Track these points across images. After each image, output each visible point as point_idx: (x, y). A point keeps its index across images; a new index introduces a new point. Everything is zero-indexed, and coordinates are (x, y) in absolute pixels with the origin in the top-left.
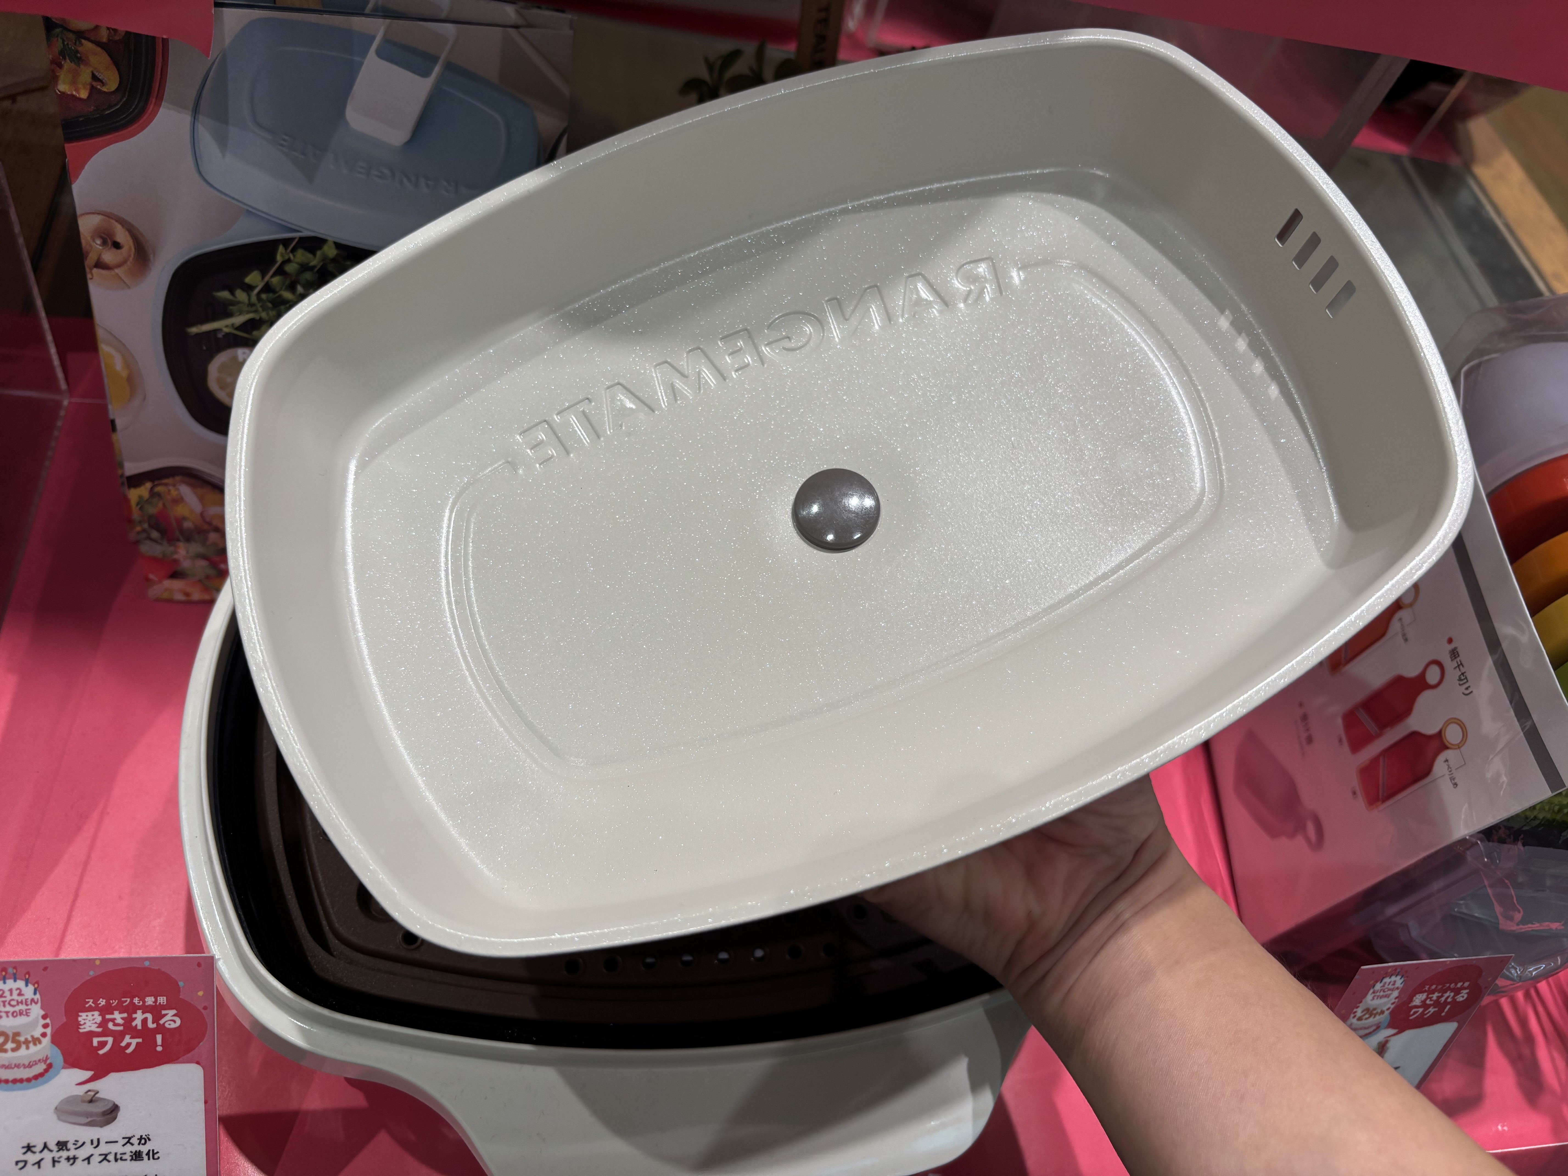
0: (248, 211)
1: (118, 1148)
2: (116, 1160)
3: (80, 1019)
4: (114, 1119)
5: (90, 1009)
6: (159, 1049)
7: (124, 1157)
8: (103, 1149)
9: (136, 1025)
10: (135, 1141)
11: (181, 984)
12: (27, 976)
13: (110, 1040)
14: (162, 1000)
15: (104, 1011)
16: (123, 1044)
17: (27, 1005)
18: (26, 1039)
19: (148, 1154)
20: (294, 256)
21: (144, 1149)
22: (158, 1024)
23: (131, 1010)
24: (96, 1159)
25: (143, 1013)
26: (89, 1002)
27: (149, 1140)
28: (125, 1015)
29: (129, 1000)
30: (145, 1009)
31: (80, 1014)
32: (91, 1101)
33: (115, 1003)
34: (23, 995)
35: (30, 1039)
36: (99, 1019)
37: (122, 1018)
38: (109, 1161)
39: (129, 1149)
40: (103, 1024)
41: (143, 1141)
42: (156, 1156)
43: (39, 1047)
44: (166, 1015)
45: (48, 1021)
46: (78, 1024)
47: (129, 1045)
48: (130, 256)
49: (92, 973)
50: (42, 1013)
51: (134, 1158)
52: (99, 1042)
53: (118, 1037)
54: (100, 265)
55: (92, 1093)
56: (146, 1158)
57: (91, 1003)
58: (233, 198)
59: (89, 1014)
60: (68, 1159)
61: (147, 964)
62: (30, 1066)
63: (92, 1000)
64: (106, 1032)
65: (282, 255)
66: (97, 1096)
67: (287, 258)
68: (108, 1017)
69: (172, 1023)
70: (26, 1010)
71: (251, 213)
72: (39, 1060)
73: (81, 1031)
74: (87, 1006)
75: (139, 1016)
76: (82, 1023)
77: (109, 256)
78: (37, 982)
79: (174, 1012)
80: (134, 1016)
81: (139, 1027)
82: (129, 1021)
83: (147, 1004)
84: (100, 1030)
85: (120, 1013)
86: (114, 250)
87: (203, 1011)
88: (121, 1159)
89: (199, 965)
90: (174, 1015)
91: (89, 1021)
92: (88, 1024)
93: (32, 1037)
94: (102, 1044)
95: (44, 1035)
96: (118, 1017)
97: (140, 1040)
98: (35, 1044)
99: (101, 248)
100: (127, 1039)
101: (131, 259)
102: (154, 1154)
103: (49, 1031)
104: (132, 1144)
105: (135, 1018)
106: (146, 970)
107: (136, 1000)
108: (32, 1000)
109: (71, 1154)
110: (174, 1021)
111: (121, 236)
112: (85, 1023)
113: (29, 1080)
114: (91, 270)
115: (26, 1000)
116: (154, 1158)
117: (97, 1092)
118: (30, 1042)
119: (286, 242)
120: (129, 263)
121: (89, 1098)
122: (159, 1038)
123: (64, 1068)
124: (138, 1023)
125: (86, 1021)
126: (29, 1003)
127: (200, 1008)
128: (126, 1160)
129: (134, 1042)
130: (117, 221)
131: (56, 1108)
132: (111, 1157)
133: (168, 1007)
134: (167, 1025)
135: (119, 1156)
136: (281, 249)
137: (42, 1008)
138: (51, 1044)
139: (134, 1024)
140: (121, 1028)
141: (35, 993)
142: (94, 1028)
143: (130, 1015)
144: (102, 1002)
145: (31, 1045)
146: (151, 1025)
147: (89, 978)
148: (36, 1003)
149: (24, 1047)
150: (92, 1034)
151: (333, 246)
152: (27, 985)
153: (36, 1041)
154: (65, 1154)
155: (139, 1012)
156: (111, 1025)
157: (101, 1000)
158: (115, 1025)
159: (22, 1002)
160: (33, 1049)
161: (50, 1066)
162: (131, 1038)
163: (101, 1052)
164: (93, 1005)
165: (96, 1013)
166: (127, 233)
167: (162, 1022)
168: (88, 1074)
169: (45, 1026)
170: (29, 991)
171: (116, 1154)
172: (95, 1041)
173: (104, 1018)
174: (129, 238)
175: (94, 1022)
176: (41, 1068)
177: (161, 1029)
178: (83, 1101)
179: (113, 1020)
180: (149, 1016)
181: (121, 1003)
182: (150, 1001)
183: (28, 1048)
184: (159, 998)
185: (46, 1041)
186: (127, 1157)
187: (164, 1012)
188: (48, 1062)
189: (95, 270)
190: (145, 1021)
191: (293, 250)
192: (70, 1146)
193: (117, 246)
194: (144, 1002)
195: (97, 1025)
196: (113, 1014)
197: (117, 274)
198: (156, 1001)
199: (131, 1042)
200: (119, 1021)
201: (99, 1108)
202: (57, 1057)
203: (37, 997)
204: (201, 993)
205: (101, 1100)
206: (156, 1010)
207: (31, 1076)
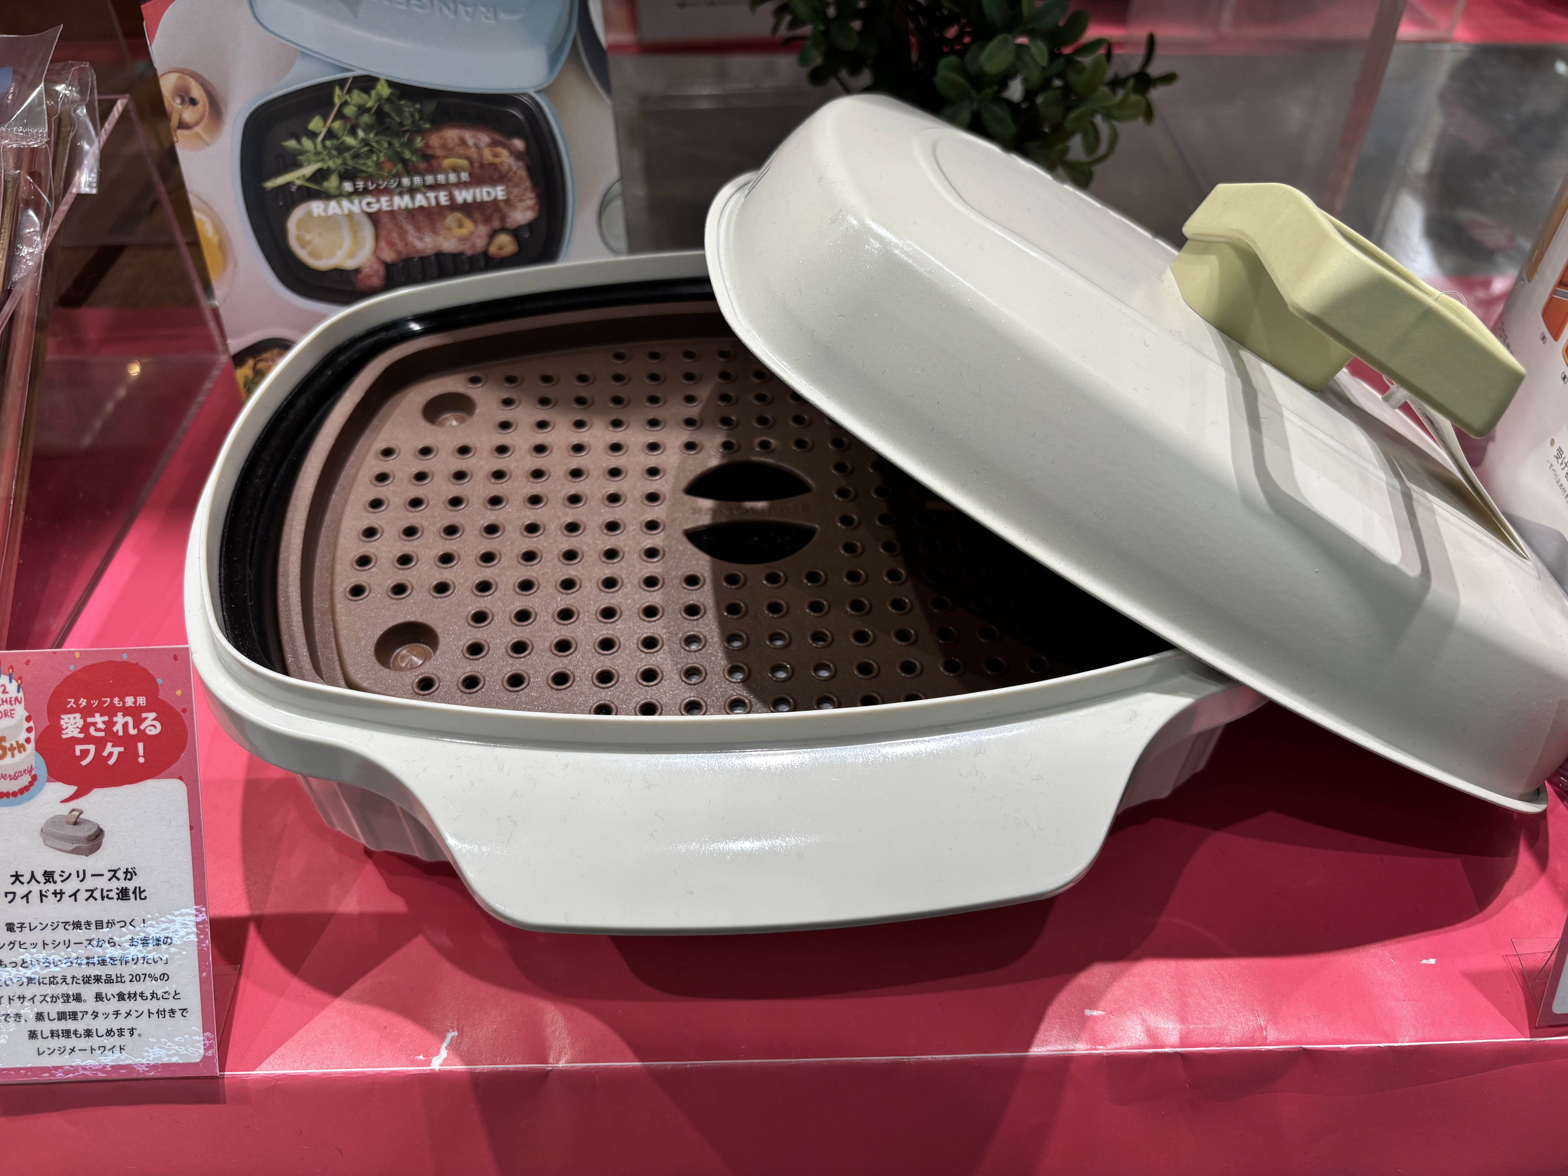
0: (302, 52)
1: (103, 883)
2: (103, 898)
3: (62, 722)
4: (99, 846)
5: (71, 711)
6: (141, 760)
7: (111, 895)
8: (90, 883)
9: (117, 731)
10: (120, 874)
11: (159, 681)
12: (11, 670)
13: (92, 748)
14: (142, 701)
15: (86, 713)
16: (105, 754)
17: (11, 704)
18: (11, 745)
19: (134, 892)
20: (351, 97)
21: (130, 885)
22: (139, 730)
23: (111, 712)
24: (83, 895)
25: (124, 716)
26: (70, 702)
27: (136, 874)
28: (106, 718)
29: (109, 700)
30: (127, 711)
31: (63, 716)
32: (76, 823)
33: (95, 703)
34: (7, 693)
35: (15, 745)
36: (80, 723)
37: (104, 722)
38: (96, 899)
39: (115, 885)
40: (85, 729)
41: (129, 876)
42: (143, 896)
43: (24, 754)
44: (146, 719)
45: (31, 724)
46: (60, 729)
47: (111, 754)
48: (205, 112)
49: (72, 668)
50: (26, 714)
51: (121, 897)
52: (81, 751)
53: (100, 744)
54: (182, 125)
55: (76, 813)
56: (132, 896)
57: (72, 704)
58: (289, 38)
59: (71, 716)
60: (55, 893)
61: (124, 655)
62: (15, 777)
63: (73, 700)
64: (88, 739)
65: (340, 98)
66: (81, 817)
67: (343, 100)
68: (90, 720)
69: (152, 728)
70: (11, 710)
71: (305, 54)
72: (25, 771)
73: (64, 736)
74: (69, 706)
75: (120, 719)
76: (64, 727)
77: (189, 115)
78: (20, 678)
79: (153, 715)
80: (115, 719)
81: (121, 733)
82: (110, 724)
83: (127, 706)
84: (82, 736)
85: (101, 716)
86: (191, 107)
87: (182, 714)
88: (108, 897)
89: (175, 658)
90: (154, 719)
91: (71, 725)
92: (71, 728)
93: (17, 742)
94: (85, 753)
95: (28, 740)
96: (99, 720)
97: (122, 749)
98: (20, 752)
99: (180, 107)
100: (109, 748)
101: (207, 114)
102: (140, 893)
103: (32, 736)
104: (118, 879)
105: (116, 723)
106: (125, 664)
107: (116, 701)
108: (16, 699)
109: (58, 887)
110: (154, 726)
111: (197, 92)
112: (67, 728)
113: (15, 794)
114: (175, 132)
115: (11, 698)
116: (141, 899)
117: (81, 813)
118: (15, 749)
119: (341, 83)
120: (205, 119)
121: (74, 820)
122: (140, 746)
123: (48, 781)
124: (118, 728)
125: (69, 725)
126: (13, 702)
127: (179, 710)
128: (112, 898)
129: (117, 750)
130: (191, 76)
131: (42, 830)
132: (97, 894)
133: (147, 709)
134: (148, 731)
135: (105, 894)
136: (337, 91)
137: (26, 709)
138: (34, 751)
139: (115, 729)
140: (102, 734)
141: (18, 691)
142: (76, 734)
143: (111, 718)
144: (83, 702)
145: (16, 752)
146: (133, 731)
147: (69, 673)
148: (20, 703)
149: (9, 753)
150: (74, 741)
151: (385, 85)
152: (11, 682)
153: (21, 747)
154: (51, 887)
155: (120, 714)
156: (92, 730)
157: (82, 699)
158: (97, 730)
159: (6, 701)
160: (19, 757)
161: (34, 778)
162: (112, 747)
163: (84, 763)
164: (75, 706)
165: (78, 715)
166: (200, 88)
167: (142, 727)
168: (72, 789)
169: (29, 730)
170: (12, 688)
171: (102, 890)
172: (78, 748)
173: (85, 721)
174: (203, 93)
175: (76, 726)
176: (25, 780)
177: (142, 735)
178: (68, 823)
179: (94, 724)
180: (129, 719)
181: (101, 703)
182: (129, 701)
183: (13, 756)
184: (138, 698)
185: (30, 747)
186: (113, 894)
187: (144, 715)
188: (33, 773)
189: (179, 132)
190: (125, 725)
191: (349, 91)
192: (57, 877)
193: (193, 102)
194: (124, 703)
195: (79, 730)
196: (94, 716)
197: (197, 133)
198: (135, 703)
199: (113, 751)
200: (101, 726)
201: (84, 832)
202: (42, 770)
203: (21, 695)
204: (179, 692)
205: (86, 821)
206: (135, 713)
207: (16, 789)
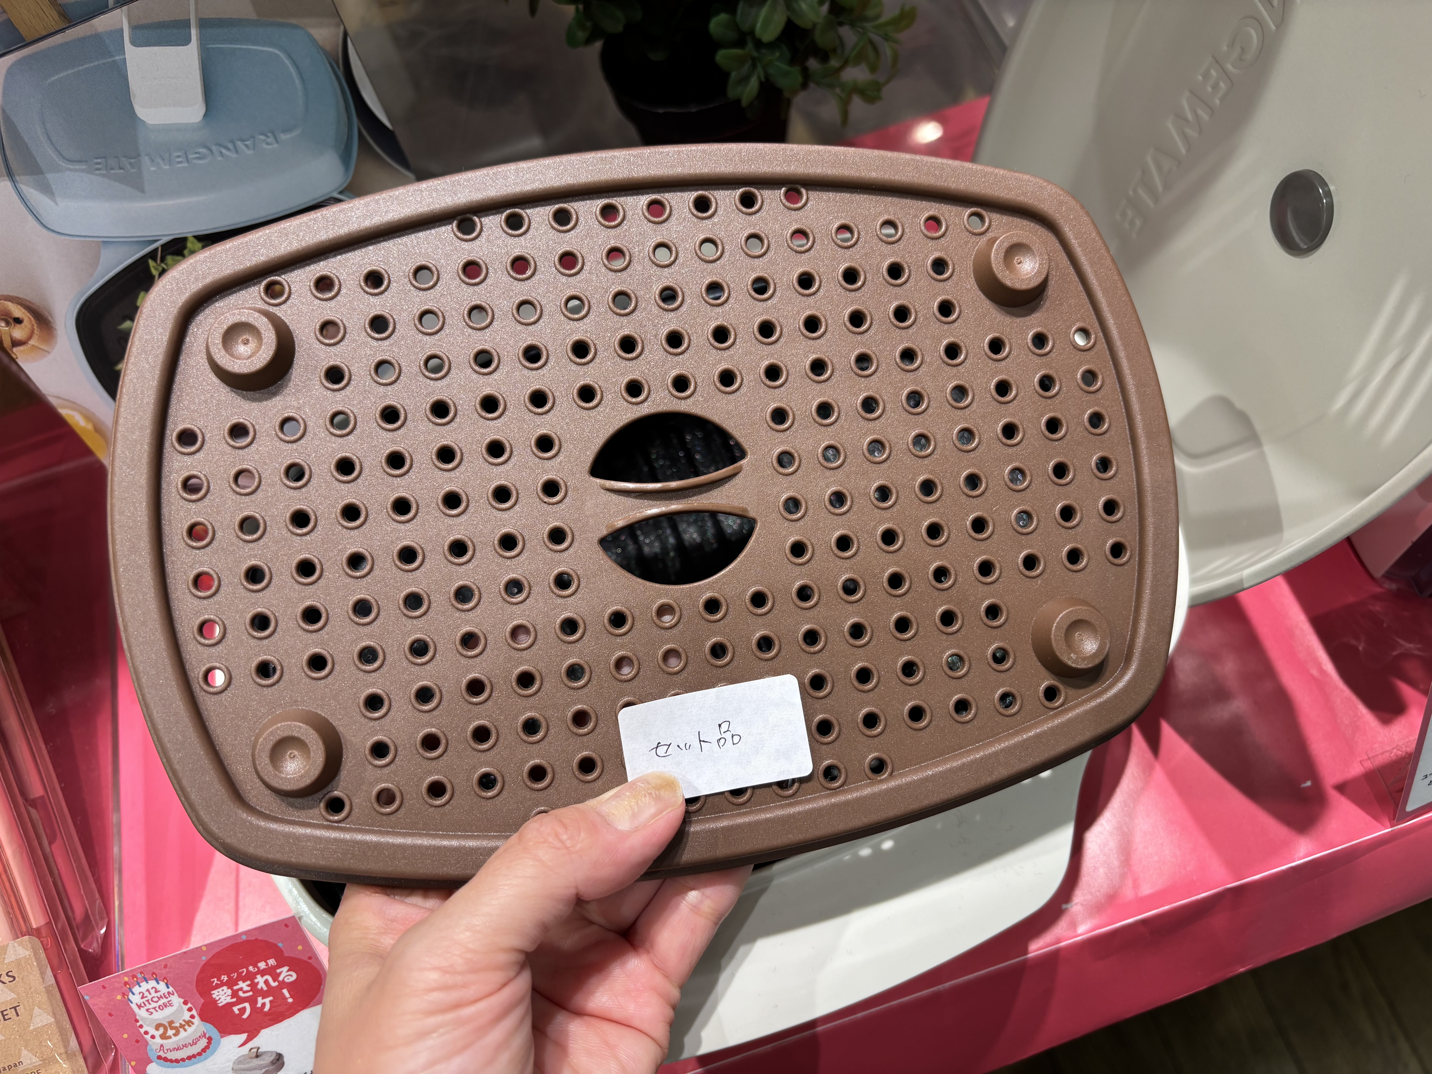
0: (104, 242)
3: (214, 996)
4: (283, 1064)
5: (217, 987)
6: (290, 1000)
9: (262, 988)
11: (280, 945)
12: (154, 976)
13: (247, 1005)
14: (272, 962)
15: (230, 984)
16: (259, 1005)
17: (167, 998)
18: (181, 1024)
20: (166, 264)
22: (279, 982)
23: (250, 977)
25: (262, 976)
26: (214, 981)
28: (248, 982)
29: (245, 970)
30: (263, 973)
31: (212, 992)
32: (257, 1056)
33: (235, 975)
34: (159, 991)
35: (183, 1023)
36: (229, 992)
37: (248, 986)
40: (234, 994)
43: (193, 1027)
44: (281, 973)
45: (189, 1005)
46: (215, 1001)
47: (264, 1005)
48: (33, 325)
49: (204, 958)
50: (182, 1000)
52: (239, 1010)
53: (252, 1001)
54: (16, 343)
55: (255, 1050)
57: (216, 982)
58: (85, 236)
59: (220, 990)
61: (244, 937)
62: (194, 1043)
63: (215, 979)
64: (240, 1000)
65: (156, 269)
66: (259, 1051)
67: (160, 269)
68: (235, 988)
69: (289, 977)
70: (168, 1002)
71: (107, 243)
72: (200, 1037)
73: (220, 1005)
74: (214, 984)
75: (260, 980)
76: (217, 998)
77: (18, 333)
78: (165, 978)
79: (286, 969)
80: (256, 981)
81: (265, 988)
82: (253, 986)
83: (261, 969)
84: (234, 1000)
85: (243, 982)
86: (18, 325)
87: (310, 961)
89: (286, 926)
90: (288, 971)
91: (222, 996)
92: (223, 998)
93: (184, 1021)
94: (243, 1010)
95: (192, 1017)
96: (243, 985)
97: (271, 998)
98: (190, 1026)
99: (7, 328)
100: (260, 1001)
101: (35, 327)
103: (194, 1012)
105: (258, 983)
106: (247, 942)
107: (251, 968)
108: (169, 993)
110: (291, 976)
111: (17, 312)
112: (220, 999)
113: (199, 1054)
114: (12, 351)
115: (164, 994)
117: (259, 1048)
118: (185, 1025)
119: (152, 255)
120: (35, 331)
121: (255, 1055)
122: (285, 992)
123: (222, 1037)
124: (261, 985)
125: (220, 996)
126: (167, 996)
127: (306, 959)
129: (267, 1001)
130: (5, 300)
131: (233, 1069)
133: (279, 966)
134: (286, 980)
136: (151, 263)
137: (180, 996)
138: (202, 1022)
139: (259, 987)
140: (251, 993)
141: (168, 988)
142: (229, 1000)
143: (252, 981)
144: (225, 978)
145: (186, 1027)
146: (273, 984)
147: (204, 963)
148: (173, 994)
149: (181, 1030)
150: (230, 1005)
151: (195, 241)
152: (158, 983)
153: (189, 1023)
155: (259, 976)
156: (241, 994)
157: (223, 976)
158: (245, 992)
159: (161, 997)
160: (190, 1030)
161: (210, 1039)
162: (263, 999)
163: (245, 1016)
164: (219, 982)
165: (225, 988)
166: (19, 307)
167: (281, 978)
168: (244, 1037)
169: (190, 1010)
170: (162, 987)
172: (236, 1009)
173: (232, 990)
174: (23, 310)
175: (226, 995)
176: (203, 1043)
177: (283, 984)
178: (251, 1058)
179: (241, 989)
180: (268, 977)
181: (240, 974)
182: (262, 965)
183: (185, 1030)
184: (268, 961)
185: (197, 1020)
187: (278, 971)
188: (207, 1036)
189: (15, 350)
190: (266, 982)
191: (163, 260)
193: (18, 321)
194: (258, 968)
195: (230, 997)
196: (238, 984)
197: (33, 345)
198: (267, 964)
199: (265, 1003)
200: (246, 988)
201: (267, 1059)
202: (212, 1031)
203: (171, 989)
204: (300, 948)
205: (264, 1053)
206: (271, 971)
207: (199, 1050)
